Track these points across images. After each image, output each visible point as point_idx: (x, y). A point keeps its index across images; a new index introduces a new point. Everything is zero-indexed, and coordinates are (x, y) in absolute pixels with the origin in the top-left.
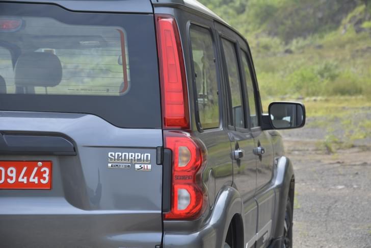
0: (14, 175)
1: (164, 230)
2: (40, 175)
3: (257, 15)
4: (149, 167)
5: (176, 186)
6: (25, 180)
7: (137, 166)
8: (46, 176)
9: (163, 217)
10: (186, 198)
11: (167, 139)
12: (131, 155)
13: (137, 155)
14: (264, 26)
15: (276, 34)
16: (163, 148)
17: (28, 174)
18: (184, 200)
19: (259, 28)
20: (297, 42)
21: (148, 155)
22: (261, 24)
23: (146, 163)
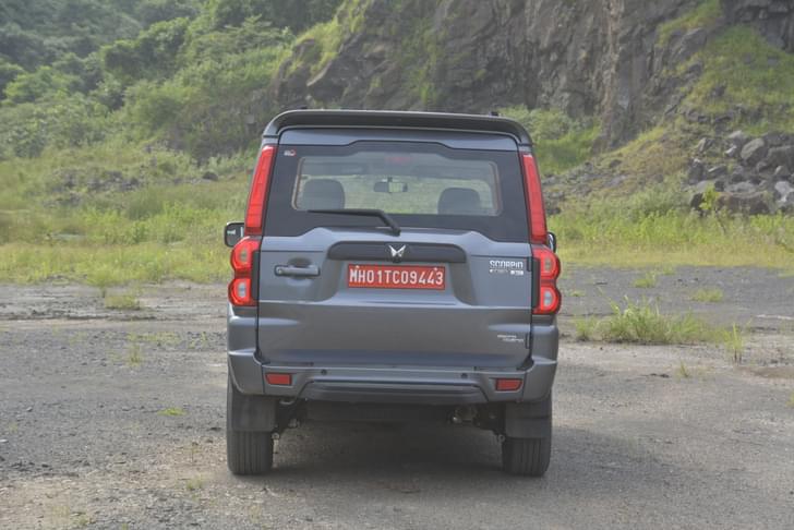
0: (415, 277)
1: (532, 322)
2: (435, 277)
3: (146, 113)
4: (522, 273)
5: (542, 289)
6: (424, 282)
7: (513, 272)
8: (440, 278)
9: (532, 313)
10: (548, 298)
11: (535, 251)
12: (507, 264)
13: (512, 263)
14: (160, 133)
15: (181, 147)
16: (532, 258)
17: (426, 277)
18: (547, 300)
19: (151, 135)
20: (218, 162)
21: (520, 264)
22: (154, 128)
23: (518, 270)
